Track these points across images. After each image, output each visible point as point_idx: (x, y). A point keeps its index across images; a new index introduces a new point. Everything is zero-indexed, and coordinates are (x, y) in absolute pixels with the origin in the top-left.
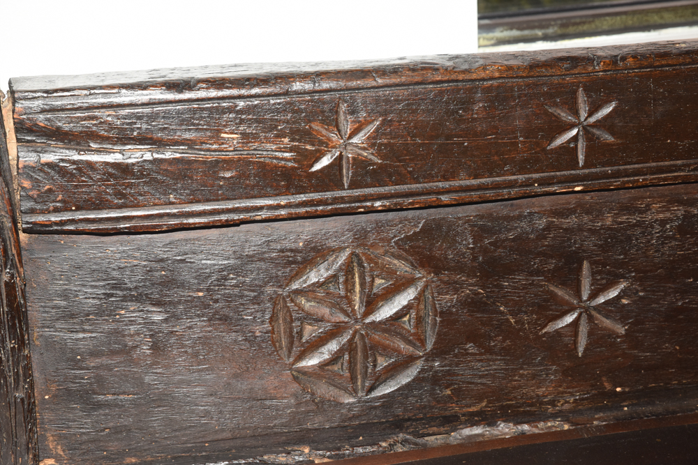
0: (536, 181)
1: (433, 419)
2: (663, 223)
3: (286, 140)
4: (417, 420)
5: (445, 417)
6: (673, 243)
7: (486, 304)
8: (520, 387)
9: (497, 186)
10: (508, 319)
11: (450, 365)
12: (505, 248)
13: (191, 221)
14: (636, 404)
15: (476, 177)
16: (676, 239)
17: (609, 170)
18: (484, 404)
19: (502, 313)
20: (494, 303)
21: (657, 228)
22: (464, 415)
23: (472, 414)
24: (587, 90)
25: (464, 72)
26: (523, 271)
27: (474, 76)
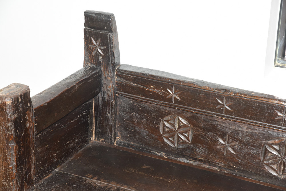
0: (214, 114)
1: (192, 158)
2: (247, 132)
3: (163, 90)
4: (188, 156)
5: (194, 158)
6: (249, 138)
7: (204, 137)
8: (211, 158)
9: (205, 112)
10: (209, 142)
11: (195, 147)
12: (209, 126)
13: (143, 100)
14: (239, 172)
15: (201, 109)
16: (249, 137)
17: (231, 116)
18: (203, 158)
19: (208, 140)
20: (206, 137)
21: (245, 133)
22: (198, 159)
23: (200, 160)
24: (226, 98)
25: (200, 87)
26: (213, 132)
27: (202, 88)
